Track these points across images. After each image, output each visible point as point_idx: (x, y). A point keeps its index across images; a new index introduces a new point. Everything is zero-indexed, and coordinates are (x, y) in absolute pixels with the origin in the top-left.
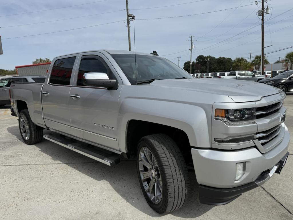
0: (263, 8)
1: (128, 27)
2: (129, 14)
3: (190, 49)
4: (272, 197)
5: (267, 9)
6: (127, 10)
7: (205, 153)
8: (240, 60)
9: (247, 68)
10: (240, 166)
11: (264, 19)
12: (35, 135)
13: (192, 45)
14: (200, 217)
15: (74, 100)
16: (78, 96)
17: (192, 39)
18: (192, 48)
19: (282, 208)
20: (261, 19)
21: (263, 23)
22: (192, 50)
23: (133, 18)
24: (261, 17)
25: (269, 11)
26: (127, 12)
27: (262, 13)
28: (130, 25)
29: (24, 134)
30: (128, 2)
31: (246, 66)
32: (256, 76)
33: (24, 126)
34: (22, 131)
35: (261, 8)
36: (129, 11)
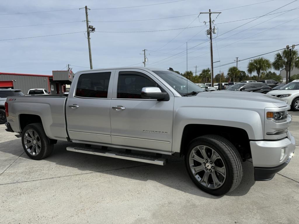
0: (211, 28)
1: (89, 38)
2: (90, 26)
3: (143, 62)
4: (283, 176)
5: (214, 29)
6: (87, 21)
7: (261, 144)
8: (189, 74)
9: (195, 80)
10: (283, 150)
11: (212, 37)
12: (47, 149)
13: (145, 59)
14: (247, 194)
15: (116, 111)
16: (121, 108)
17: (145, 53)
18: (145, 61)
19: (295, 182)
20: (210, 37)
21: (211, 41)
22: (146, 63)
23: (93, 30)
24: (209, 36)
25: (216, 31)
26: (87, 24)
27: (210, 32)
28: (90, 37)
29: (29, 150)
30: (88, 14)
31: (195, 78)
32: (209, 88)
33: (29, 142)
34: (26, 147)
35: (209, 28)
36: (89, 23)
